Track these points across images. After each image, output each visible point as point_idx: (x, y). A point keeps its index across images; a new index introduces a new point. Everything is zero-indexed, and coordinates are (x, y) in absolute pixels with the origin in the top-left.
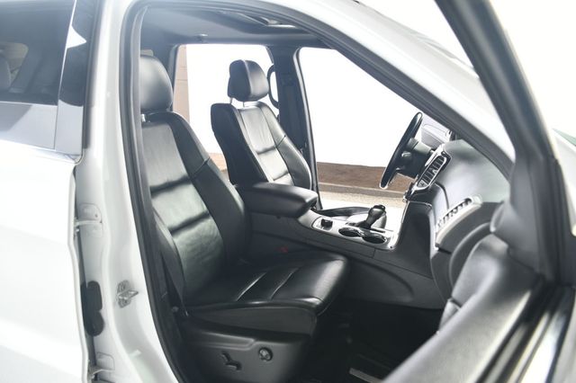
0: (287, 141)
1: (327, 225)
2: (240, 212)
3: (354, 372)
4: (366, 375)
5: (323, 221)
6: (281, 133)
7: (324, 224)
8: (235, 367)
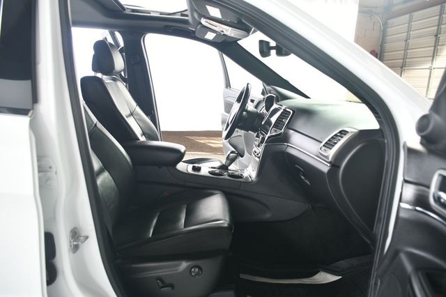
0: (138, 110)
1: (199, 169)
2: (129, 166)
3: (243, 276)
4: (251, 277)
5: (193, 167)
6: (134, 103)
7: (194, 169)
8: (170, 288)
